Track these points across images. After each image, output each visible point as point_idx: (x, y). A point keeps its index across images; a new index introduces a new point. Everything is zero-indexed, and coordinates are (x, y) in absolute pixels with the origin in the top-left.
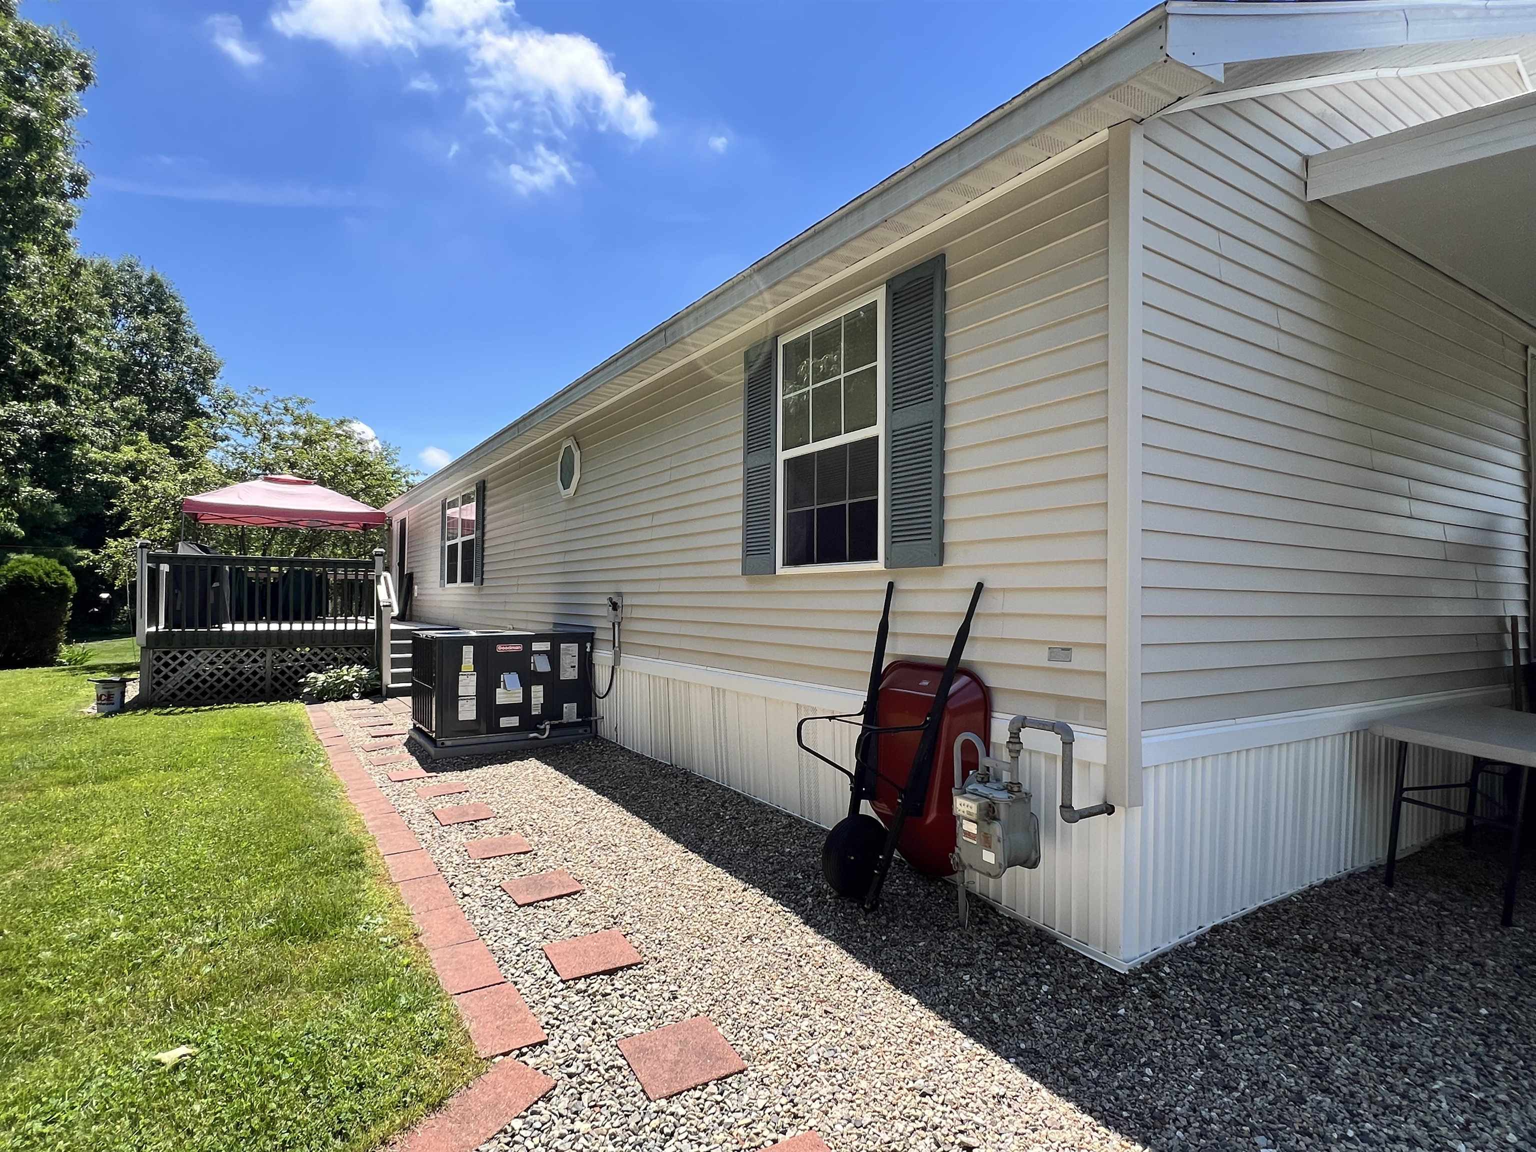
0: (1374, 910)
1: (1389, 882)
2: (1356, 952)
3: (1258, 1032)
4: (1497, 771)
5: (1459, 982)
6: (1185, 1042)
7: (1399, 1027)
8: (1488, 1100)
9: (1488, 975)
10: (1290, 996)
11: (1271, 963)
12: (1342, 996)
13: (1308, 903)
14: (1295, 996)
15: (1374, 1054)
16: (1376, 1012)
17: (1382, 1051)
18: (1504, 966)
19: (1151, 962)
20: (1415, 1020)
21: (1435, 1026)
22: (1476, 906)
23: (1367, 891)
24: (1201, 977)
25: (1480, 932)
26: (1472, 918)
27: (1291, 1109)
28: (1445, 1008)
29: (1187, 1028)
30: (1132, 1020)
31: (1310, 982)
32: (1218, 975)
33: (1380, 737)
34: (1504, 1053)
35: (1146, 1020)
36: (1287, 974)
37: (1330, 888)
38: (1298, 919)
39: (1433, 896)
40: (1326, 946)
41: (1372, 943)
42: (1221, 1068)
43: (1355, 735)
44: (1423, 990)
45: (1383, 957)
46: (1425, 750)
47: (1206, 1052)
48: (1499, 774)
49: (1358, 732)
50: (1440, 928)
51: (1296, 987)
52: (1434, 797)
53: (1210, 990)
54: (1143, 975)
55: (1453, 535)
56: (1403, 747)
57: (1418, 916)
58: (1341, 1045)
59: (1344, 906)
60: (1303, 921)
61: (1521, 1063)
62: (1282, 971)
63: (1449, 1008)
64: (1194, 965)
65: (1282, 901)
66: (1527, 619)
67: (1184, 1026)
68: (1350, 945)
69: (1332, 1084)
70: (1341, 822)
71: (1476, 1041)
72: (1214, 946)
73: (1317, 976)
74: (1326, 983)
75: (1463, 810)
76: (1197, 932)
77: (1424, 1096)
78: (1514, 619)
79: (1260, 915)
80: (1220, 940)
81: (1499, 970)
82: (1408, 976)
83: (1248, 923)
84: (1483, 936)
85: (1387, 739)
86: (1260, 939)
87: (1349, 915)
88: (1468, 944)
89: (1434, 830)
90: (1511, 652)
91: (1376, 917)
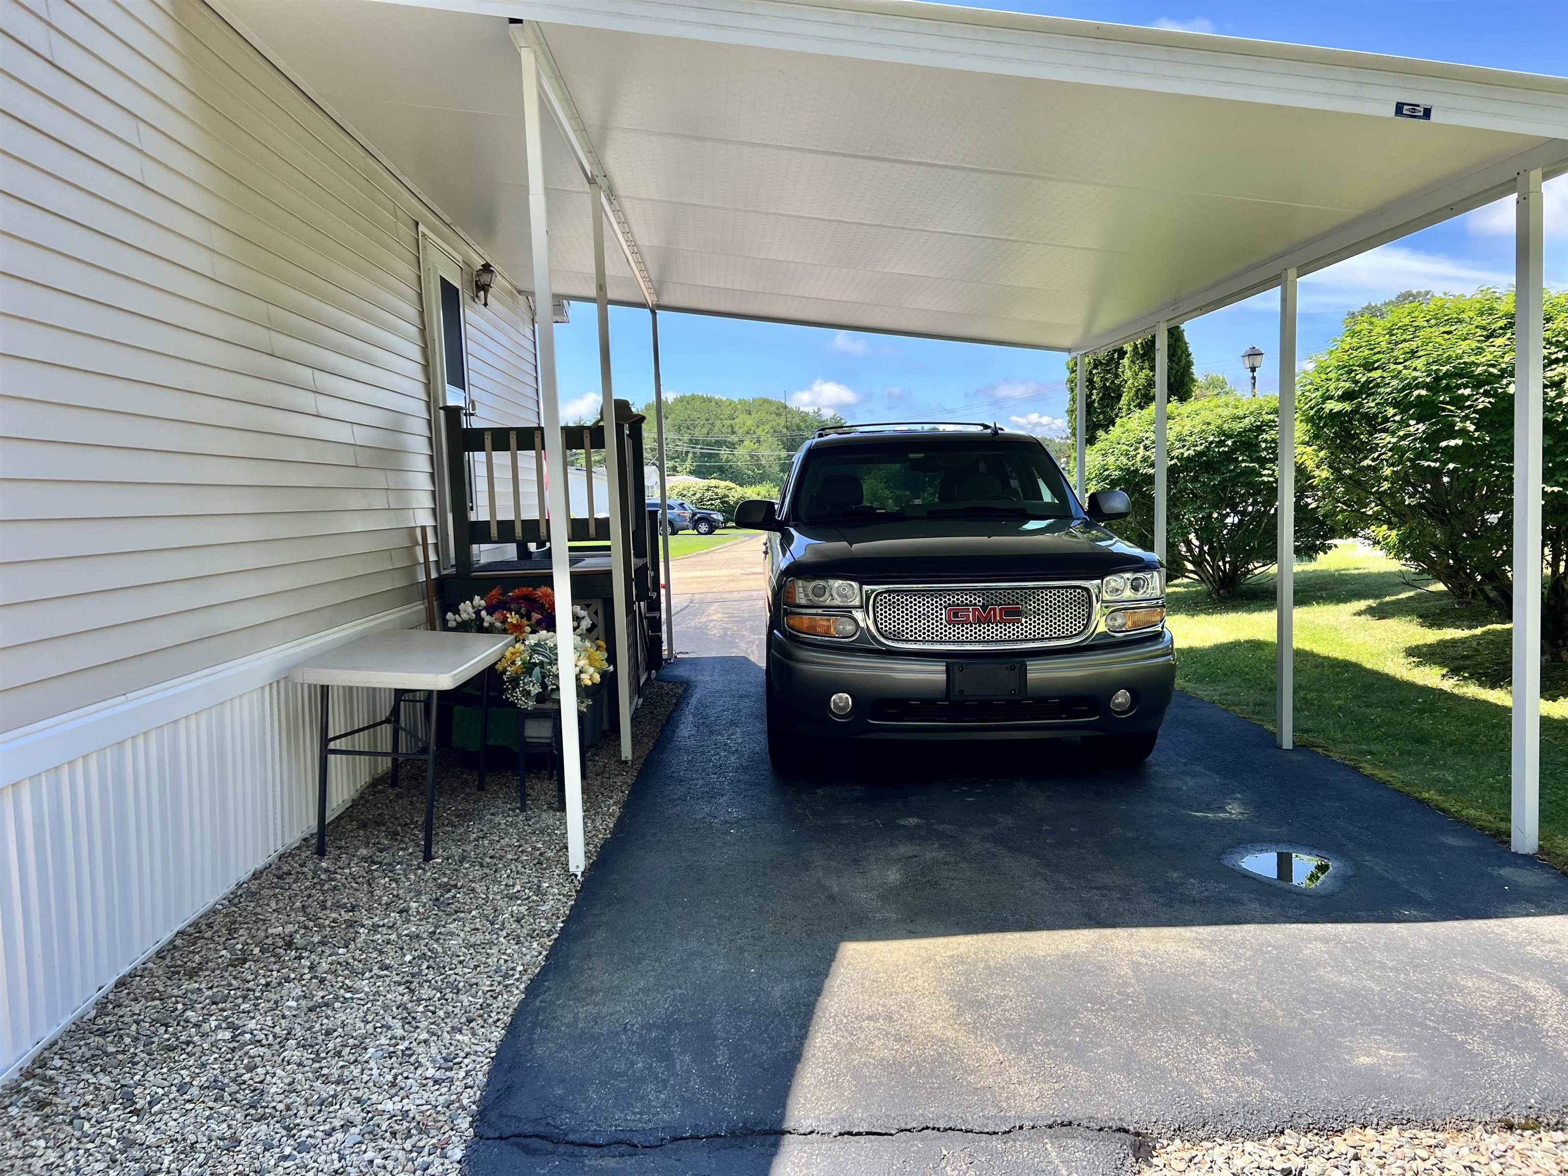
0: (307, 888)
1: (321, 852)
2: (289, 945)
3: (182, 1088)
4: (418, 699)
5: (387, 936)
6: (90, 1146)
7: (334, 1009)
8: (411, 1046)
9: (412, 918)
10: (218, 1027)
11: (194, 997)
12: (276, 1002)
13: (235, 905)
14: (224, 1025)
15: (310, 1051)
16: (311, 1004)
17: (317, 1044)
18: (425, 904)
19: (33, 1063)
20: (348, 995)
21: (367, 994)
22: (402, 849)
23: (298, 870)
24: (105, 1053)
25: (405, 876)
26: (398, 863)
27: (224, 1159)
28: (376, 970)
29: (92, 1126)
30: (13, 1152)
31: (240, 1000)
32: (127, 1040)
33: (302, 684)
34: (426, 992)
35: (33, 1143)
36: (214, 1003)
37: (259, 878)
38: (224, 930)
39: (363, 852)
40: (256, 951)
41: (306, 927)
42: (138, 1154)
43: (275, 685)
44: (355, 960)
45: (316, 939)
46: (350, 691)
47: (119, 1146)
48: (420, 701)
49: (278, 682)
50: (370, 885)
51: (225, 1014)
52: (361, 741)
53: (121, 1064)
54: (24, 1085)
55: (362, 436)
56: (325, 690)
57: (350, 880)
58: (276, 1058)
59: (275, 895)
60: (229, 930)
61: (438, 995)
62: (208, 1001)
63: (379, 968)
64: (95, 1040)
65: (205, 915)
66: (435, 527)
67: (87, 1125)
68: (283, 938)
69: (267, 1107)
70: (266, 796)
71: (401, 992)
72: (120, 1006)
73: (249, 990)
74: (258, 994)
75: (389, 750)
76: (97, 996)
77: (356, 1072)
78: (423, 528)
79: (178, 942)
80: (128, 994)
81: (421, 910)
82: (341, 951)
83: (163, 958)
84: (408, 879)
85: (309, 685)
86: (178, 973)
87: (281, 904)
88: (395, 893)
89: (363, 778)
90: (423, 566)
91: (309, 896)
